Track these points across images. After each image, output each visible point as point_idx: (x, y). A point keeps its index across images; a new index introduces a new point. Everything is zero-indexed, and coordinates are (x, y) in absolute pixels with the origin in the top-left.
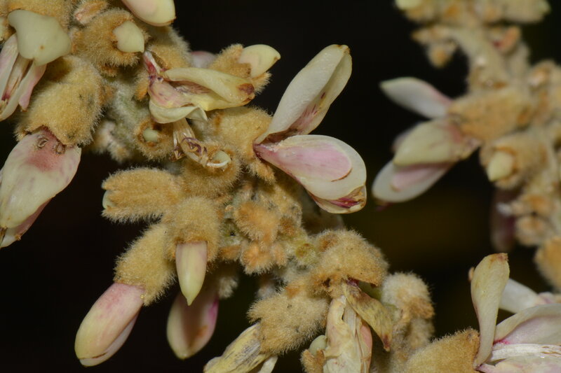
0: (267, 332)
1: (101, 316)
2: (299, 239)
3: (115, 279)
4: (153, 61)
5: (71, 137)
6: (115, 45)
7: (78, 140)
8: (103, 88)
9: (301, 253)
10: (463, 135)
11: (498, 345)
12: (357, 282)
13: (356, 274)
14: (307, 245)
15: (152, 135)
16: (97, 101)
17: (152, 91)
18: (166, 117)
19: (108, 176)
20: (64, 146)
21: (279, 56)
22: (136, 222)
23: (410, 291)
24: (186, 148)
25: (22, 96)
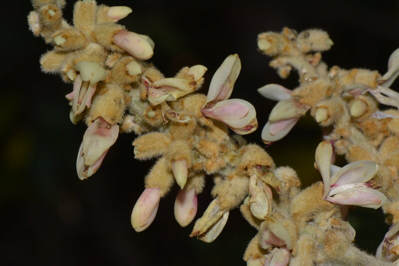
0: (222, 200)
1: (142, 205)
2: (230, 154)
3: (145, 186)
4: (147, 80)
5: (113, 120)
6: (127, 73)
7: (117, 121)
8: (125, 96)
9: (232, 160)
10: (301, 104)
11: (333, 188)
12: (260, 166)
13: (259, 162)
14: (234, 156)
15: (152, 114)
16: (123, 101)
17: (149, 93)
18: (157, 102)
19: (134, 139)
20: (110, 125)
21: (206, 69)
22: (151, 159)
23: (288, 174)
24: (169, 116)
25: (87, 101)
